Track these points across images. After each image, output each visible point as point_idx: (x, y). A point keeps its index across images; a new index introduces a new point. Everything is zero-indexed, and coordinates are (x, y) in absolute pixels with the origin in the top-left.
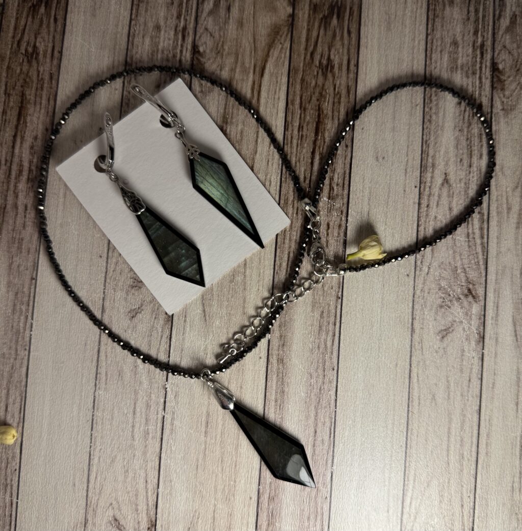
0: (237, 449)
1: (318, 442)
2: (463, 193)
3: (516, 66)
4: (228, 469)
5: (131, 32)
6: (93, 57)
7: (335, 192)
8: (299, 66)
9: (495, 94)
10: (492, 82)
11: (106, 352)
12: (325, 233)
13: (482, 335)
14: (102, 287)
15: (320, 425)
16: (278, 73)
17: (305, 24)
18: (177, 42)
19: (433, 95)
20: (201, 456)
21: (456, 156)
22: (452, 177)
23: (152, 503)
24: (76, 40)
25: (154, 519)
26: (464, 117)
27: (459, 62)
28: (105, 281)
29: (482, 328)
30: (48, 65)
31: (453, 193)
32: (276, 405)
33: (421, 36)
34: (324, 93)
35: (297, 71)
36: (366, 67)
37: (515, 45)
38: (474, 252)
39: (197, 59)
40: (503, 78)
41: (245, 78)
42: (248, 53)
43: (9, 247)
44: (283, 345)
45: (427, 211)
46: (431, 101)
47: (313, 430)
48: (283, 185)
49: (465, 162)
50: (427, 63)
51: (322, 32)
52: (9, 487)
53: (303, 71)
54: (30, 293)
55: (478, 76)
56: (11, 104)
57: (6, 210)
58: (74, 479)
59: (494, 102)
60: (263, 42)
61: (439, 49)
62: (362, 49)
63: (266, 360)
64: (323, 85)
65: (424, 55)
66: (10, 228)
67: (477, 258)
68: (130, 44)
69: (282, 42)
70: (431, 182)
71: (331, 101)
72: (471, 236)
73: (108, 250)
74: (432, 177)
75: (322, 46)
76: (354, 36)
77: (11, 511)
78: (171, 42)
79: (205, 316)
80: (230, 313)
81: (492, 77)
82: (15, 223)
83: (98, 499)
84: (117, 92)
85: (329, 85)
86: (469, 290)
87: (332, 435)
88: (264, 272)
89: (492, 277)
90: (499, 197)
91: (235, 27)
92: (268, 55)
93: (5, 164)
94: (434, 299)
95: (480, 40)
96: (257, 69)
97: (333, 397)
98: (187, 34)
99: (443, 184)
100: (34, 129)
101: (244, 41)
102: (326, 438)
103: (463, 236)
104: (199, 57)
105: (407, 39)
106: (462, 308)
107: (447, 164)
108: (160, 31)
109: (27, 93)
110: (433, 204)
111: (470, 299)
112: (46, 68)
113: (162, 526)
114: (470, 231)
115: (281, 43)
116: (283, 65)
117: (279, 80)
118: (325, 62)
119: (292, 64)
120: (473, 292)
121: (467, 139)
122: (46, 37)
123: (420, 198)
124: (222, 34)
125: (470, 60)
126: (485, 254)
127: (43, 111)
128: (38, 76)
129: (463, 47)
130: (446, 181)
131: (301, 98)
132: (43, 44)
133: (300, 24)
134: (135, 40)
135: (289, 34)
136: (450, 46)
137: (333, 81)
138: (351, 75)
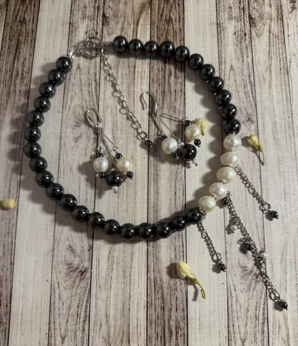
0: (135, 204)
1: (177, 198)
2: (241, 74)
3: (261, 16)
4: (130, 215)
5: (72, 9)
6: (54, 21)
9: (252, 29)
10: (250, 23)
11: (63, 159)
12: (174, 95)
14: (60, 127)
15: (178, 189)
16: (145, 24)
17: (157, 2)
18: (95, 13)
19: (222, 31)
20: (116, 209)
21: (236, 57)
22: (234, 67)
24: (45, 14)
25: (91, 245)
26: (238, 40)
27: (233, 16)
28: (62, 124)
30: (31, 25)
31: (236, 74)
32: (154, 181)
33: (214, 5)
34: (168, 32)
35: (154, 23)
36: (188, 20)
37: (259, 7)
38: (249, 100)
40: (255, 22)
41: (129, 27)
42: (130, 16)
43: (11, 111)
46: (221, 33)
47: (174, 192)
48: (151, 73)
49: (240, 60)
50: (218, 16)
51: (165, 5)
52: (11, 233)
53: (158, 23)
54: (23, 132)
55: (243, 21)
56: (13, 44)
57: (10, 93)
58: (47, 226)
59: (252, 33)
60: (137, 11)
61: (223, 10)
62: (186, 12)
63: (147, 159)
64: (168, 28)
65: (216, 13)
66: (12, 101)
67: (251, 103)
68: (72, 15)
69: (147, 10)
70: (225, 69)
71: (172, 35)
72: (247, 93)
73: (63, 109)
74: (225, 67)
75: (166, 12)
76: (181, 6)
77: (12, 247)
78: (92, 13)
79: (114, 139)
80: (127, 137)
81: (250, 22)
82: (15, 99)
83: (60, 236)
84: (66, 36)
85: (171, 28)
86: (249, 119)
87: (184, 194)
88: (144, 115)
89: (259, 111)
90: (259, 75)
91: (123, 5)
92: (140, 17)
93: (10, 72)
95: (242, 6)
96: (135, 23)
97: (184, 175)
98: (100, 9)
99: (230, 70)
100: (24, 55)
101: (128, 11)
102: (181, 196)
103: (243, 93)
104: (106, 19)
105: (207, 7)
106: (246, 127)
107: (231, 61)
108: (86, 8)
109: (20, 39)
110: (227, 79)
111: (250, 122)
112: (30, 27)
113: (96, 248)
114: (246, 90)
116: (148, 21)
117: (146, 27)
118: (168, 18)
119: (152, 20)
120: (251, 119)
121: (240, 49)
122: (30, 13)
124: (117, 8)
125: (238, 15)
126: (255, 101)
127: (29, 46)
128: (26, 31)
129: (234, 9)
130: (232, 68)
131: (157, 34)
132: (28, 16)
133: (155, 2)
134: (74, 13)
135: (150, 7)
136: (228, 9)
137: (173, 27)
138: (181, 24)
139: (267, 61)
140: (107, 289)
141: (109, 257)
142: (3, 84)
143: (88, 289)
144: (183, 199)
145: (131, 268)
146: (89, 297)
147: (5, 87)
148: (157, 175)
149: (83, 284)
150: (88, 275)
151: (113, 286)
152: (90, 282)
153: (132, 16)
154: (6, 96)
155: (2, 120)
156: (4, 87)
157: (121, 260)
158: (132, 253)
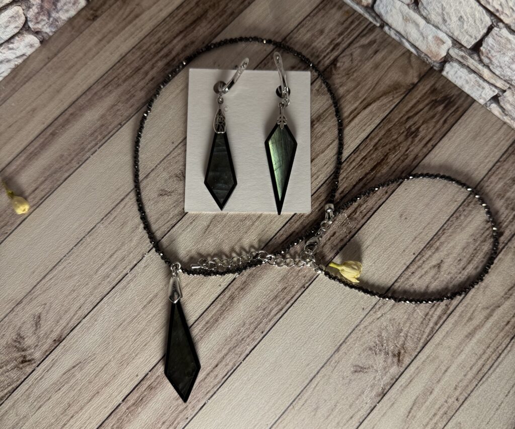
1: (212, 375)
4: (138, 343)
5: (303, 23)
7: (356, 216)
8: (394, 120)
11: (126, 204)
12: (329, 237)
13: (385, 392)
14: (158, 162)
15: (224, 363)
16: (375, 114)
17: (419, 96)
18: (327, 49)
19: (473, 203)
20: (128, 320)
21: (459, 254)
22: (445, 267)
23: (71, 325)
25: (63, 337)
26: (484, 233)
27: (508, 194)
29: (389, 387)
30: (236, 5)
31: (438, 278)
32: (205, 325)
33: (493, 159)
34: (397, 148)
35: (390, 121)
36: (439, 152)
38: (423, 330)
39: (331, 68)
41: (352, 102)
42: (367, 88)
43: (122, 94)
44: (242, 289)
45: (410, 276)
46: (468, 205)
47: (216, 363)
49: (462, 264)
51: (427, 108)
53: (395, 124)
54: (112, 131)
56: (195, 12)
57: (139, 71)
58: (37, 268)
60: (382, 88)
61: (500, 176)
62: (445, 139)
63: (222, 290)
64: (401, 143)
66: (133, 83)
67: (422, 335)
69: (395, 97)
70: (427, 259)
71: (398, 156)
72: (429, 317)
74: (430, 256)
75: (419, 118)
76: (447, 126)
78: (323, 47)
79: (206, 229)
82: (138, 83)
83: (40, 294)
85: (405, 145)
86: (399, 353)
87: (226, 377)
89: (422, 356)
90: (469, 306)
91: (371, 66)
92: (378, 98)
93: (161, 44)
94: (370, 339)
96: (365, 102)
97: (247, 352)
98: (336, 49)
99: (434, 266)
101: (370, 79)
102: (220, 376)
103: (423, 312)
104: (333, 69)
106: (385, 361)
107: (448, 255)
108: (321, 35)
109: (210, 12)
110: (418, 275)
111: (396, 360)
112: (233, 6)
113: (64, 346)
114: (431, 313)
115: (393, 97)
116: (384, 112)
117: (374, 118)
118: (413, 129)
119: (390, 115)
120: (401, 357)
121: (475, 249)
123: (411, 263)
124: (359, 64)
126: (430, 337)
127: (210, 29)
128: (225, 7)
130: (439, 266)
131: (379, 140)
133: (416, 93)
134: (301, 29)
135: (403, 95)
136: (509, 180)
137: (410, 145)
138: (425, 150)
139: (499, 297)
140: (32, 407)
141: (69, 370)
142: (142, 53)
143: (14, 386)
144: (219, 383)
145: (82, 409)
146: (7, 396)
147: (141, 58)
148: (217, 321)
149: (14, 375)
150: (28, 370)
151: (43, 409)
152: (23, 380)
153: (369, 89)
154: (131, 71)
155: (102, 97)
156: (139, 59)
157: (79, 388)
158: (98, 392)
